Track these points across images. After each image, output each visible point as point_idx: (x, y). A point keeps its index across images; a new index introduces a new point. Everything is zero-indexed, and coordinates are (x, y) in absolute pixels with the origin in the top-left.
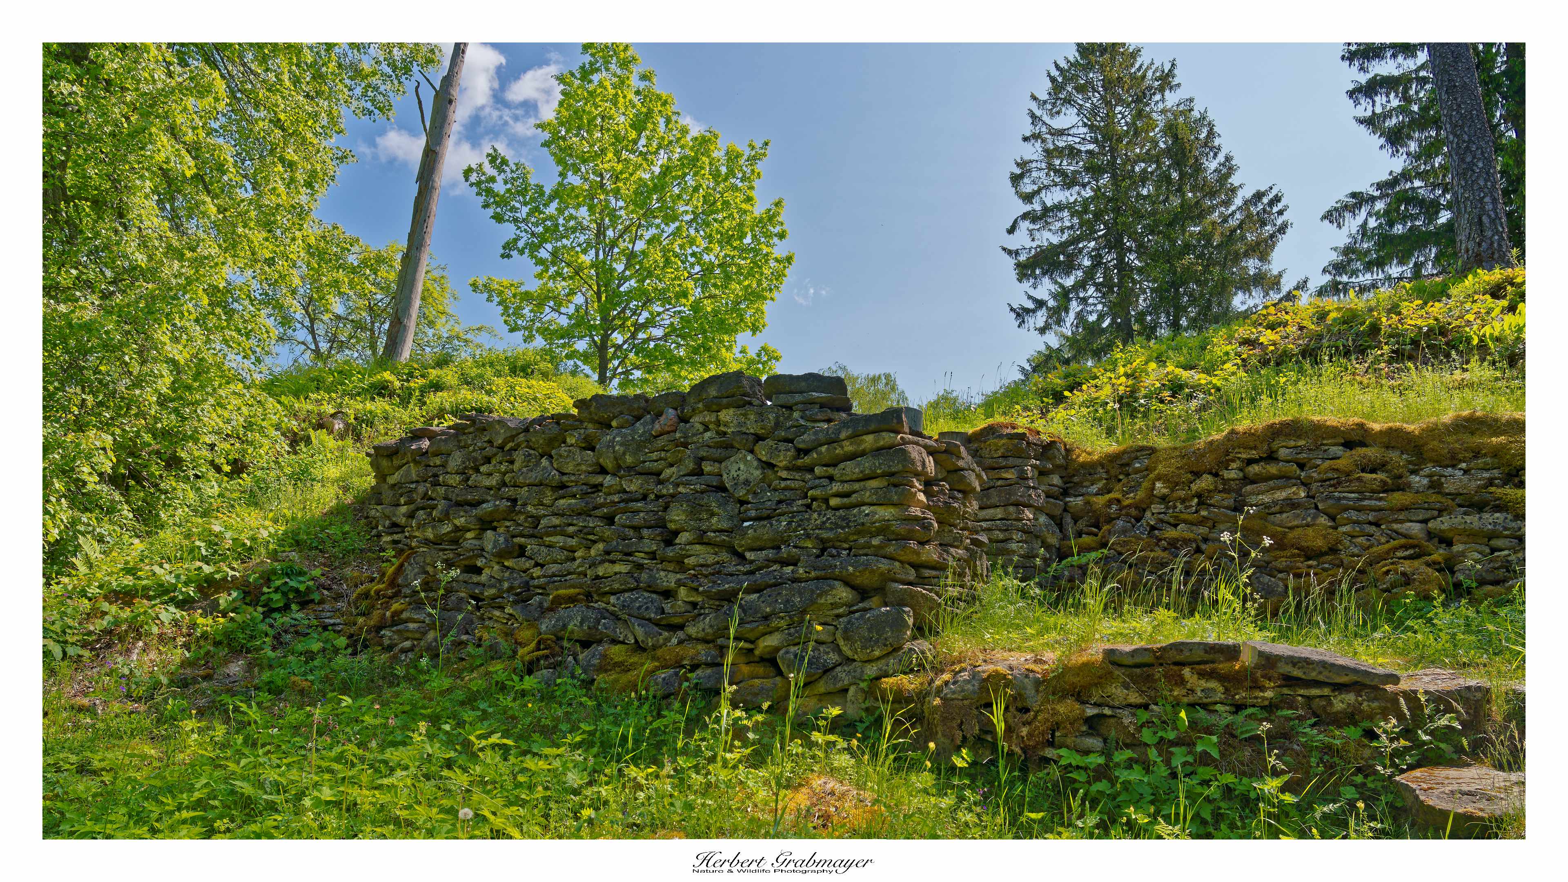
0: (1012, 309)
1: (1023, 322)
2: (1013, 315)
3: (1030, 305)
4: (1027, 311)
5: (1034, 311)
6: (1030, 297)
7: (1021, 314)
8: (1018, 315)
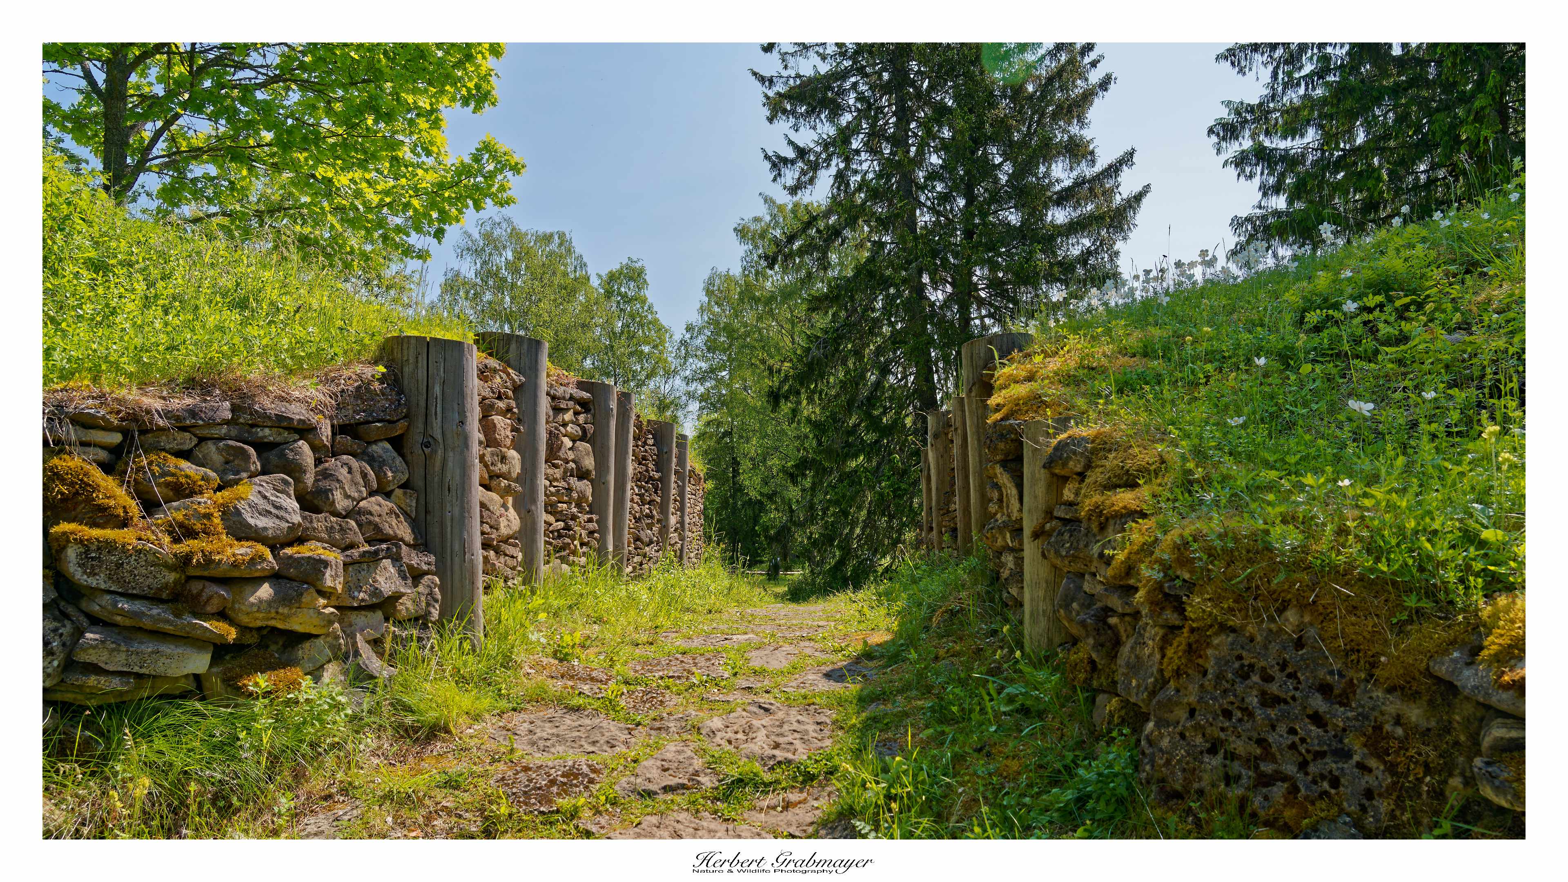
0: (767, 157)
1: (780, 175)
2: (767, 165)
3: (790, 154)
4: (785, 161)
5: (793, 162)
6: (791, 143)
7: (778, 163)
8: (774, 165)
